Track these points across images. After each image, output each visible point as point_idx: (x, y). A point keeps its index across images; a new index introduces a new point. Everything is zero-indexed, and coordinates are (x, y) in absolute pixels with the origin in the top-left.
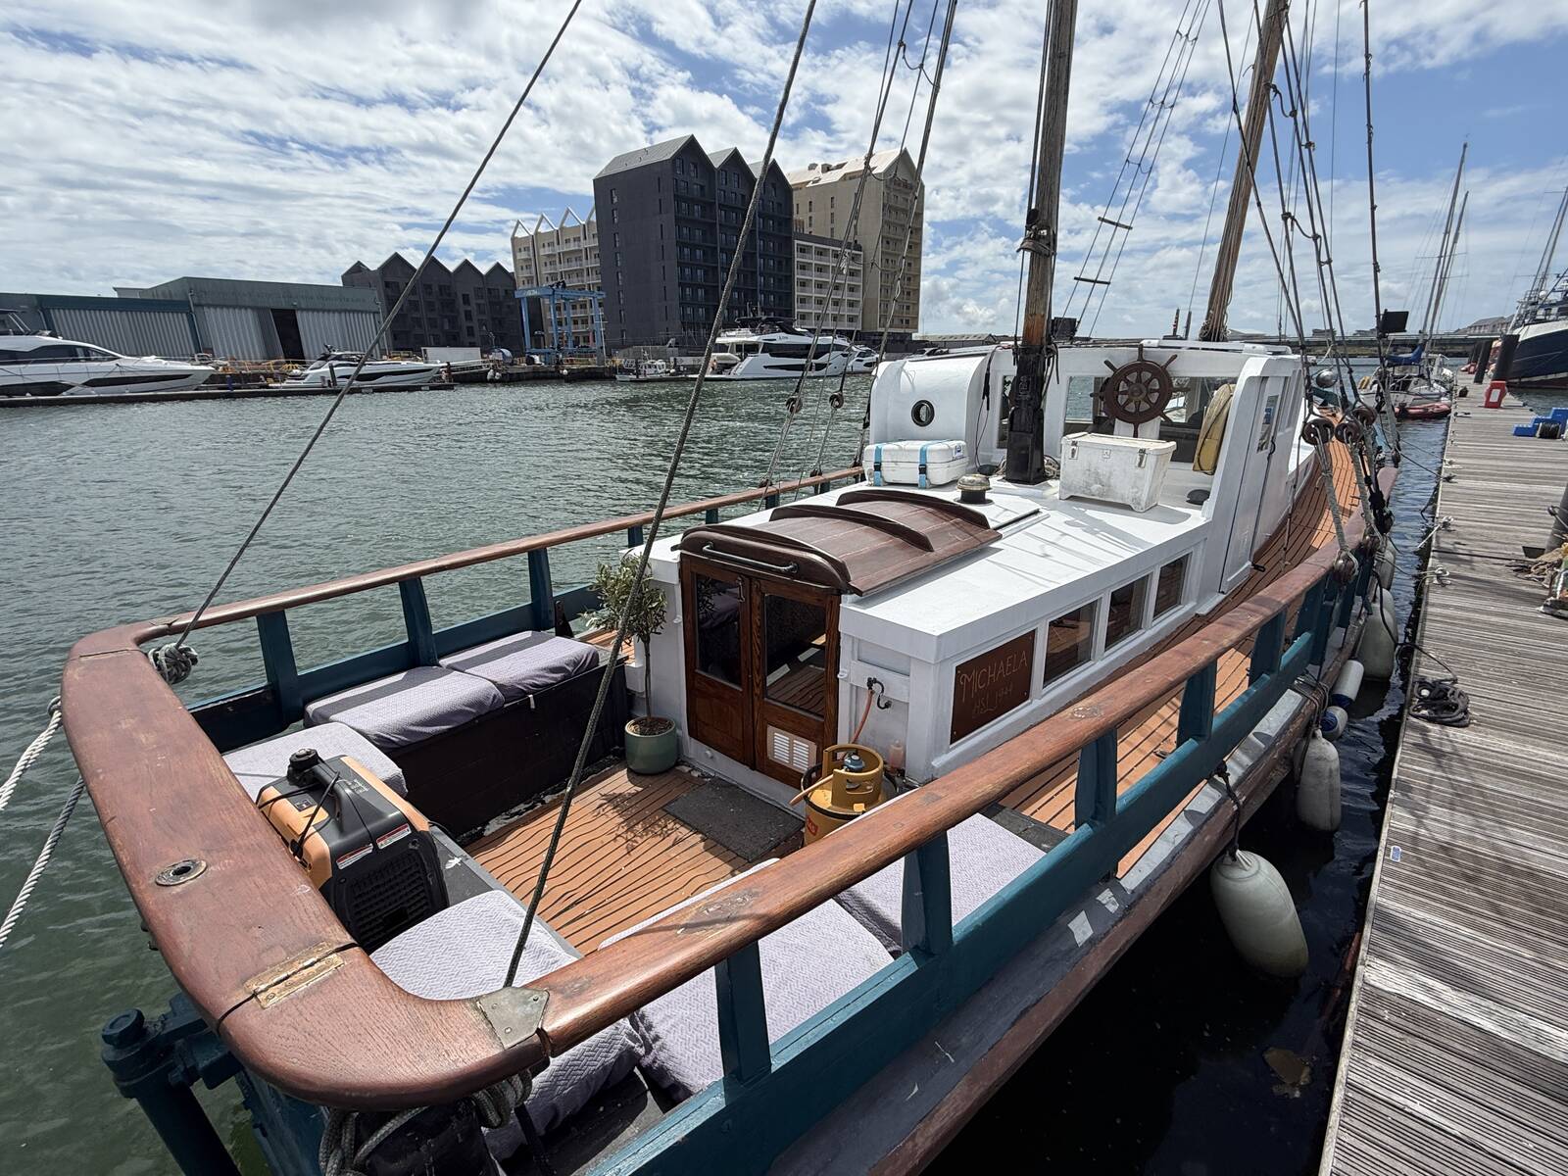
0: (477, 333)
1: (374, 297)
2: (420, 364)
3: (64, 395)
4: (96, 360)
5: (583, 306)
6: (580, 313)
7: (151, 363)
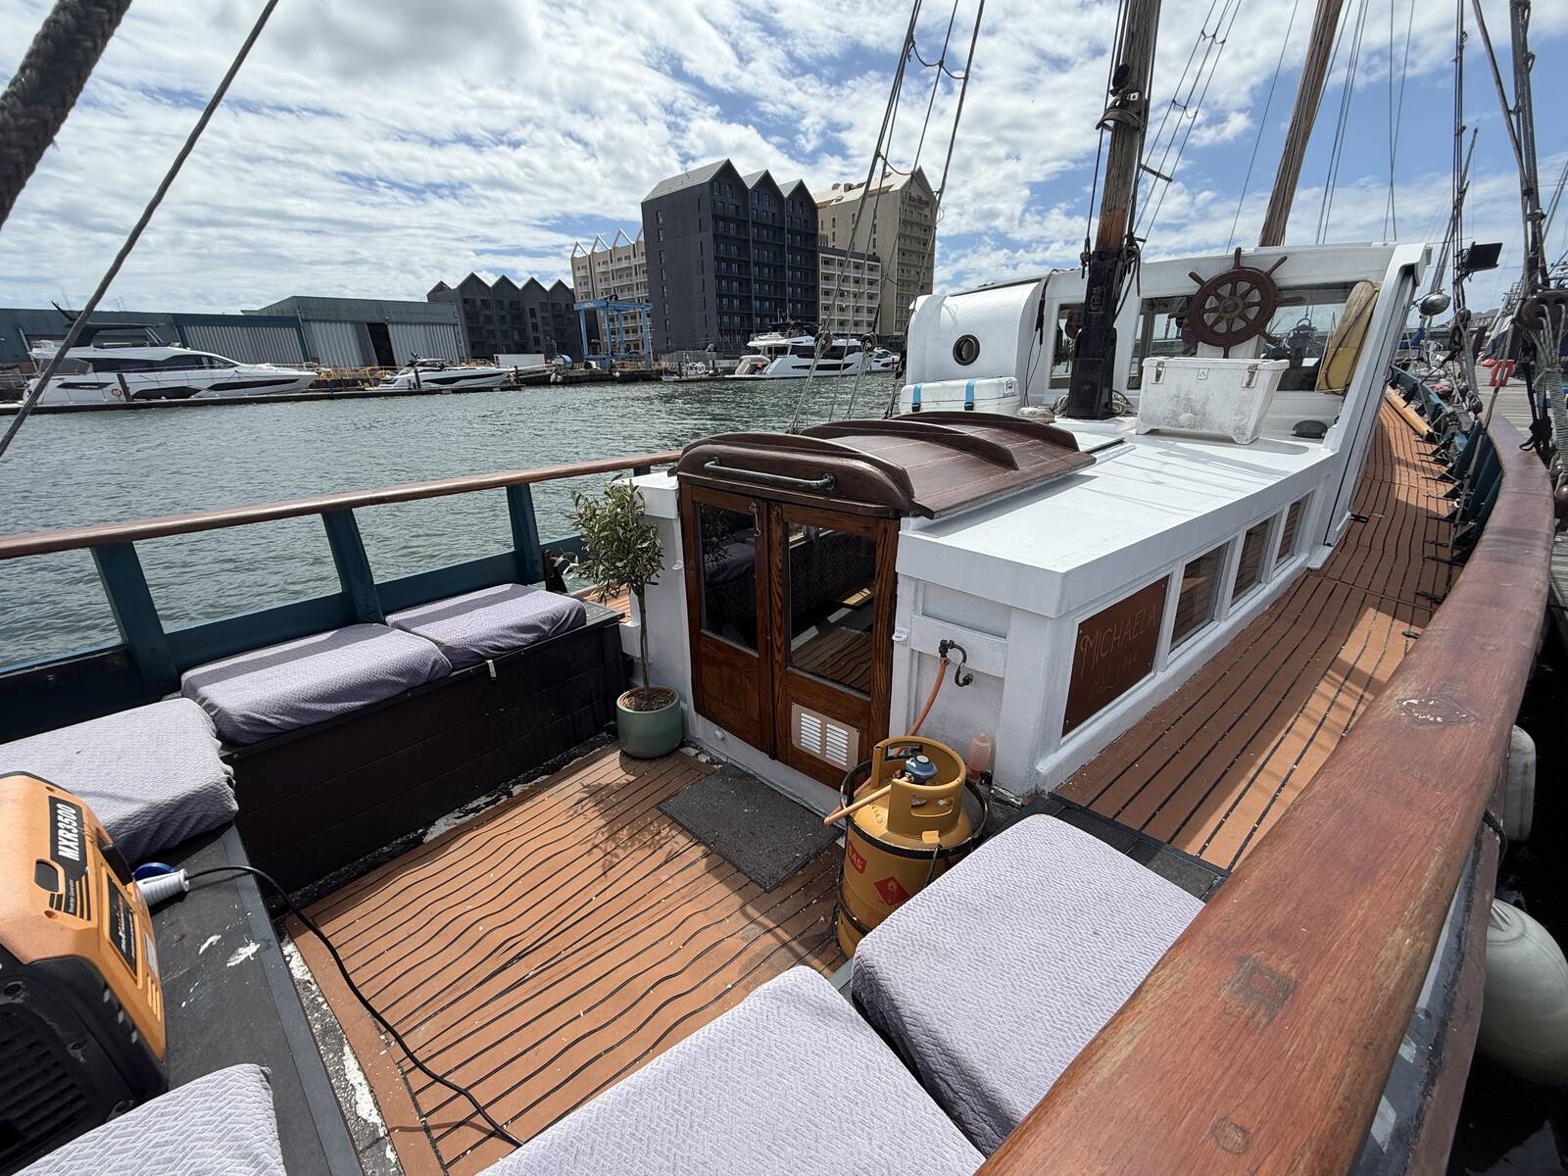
0: (543, 343)
1: (453, 312)
2: (493, 369)
3: (193, 398)
4: (219, 367)
5: (634, 317)
6: (630, 324)
7: (266, 370)
